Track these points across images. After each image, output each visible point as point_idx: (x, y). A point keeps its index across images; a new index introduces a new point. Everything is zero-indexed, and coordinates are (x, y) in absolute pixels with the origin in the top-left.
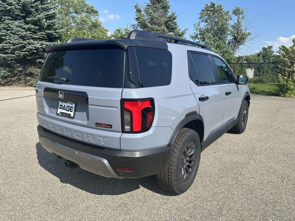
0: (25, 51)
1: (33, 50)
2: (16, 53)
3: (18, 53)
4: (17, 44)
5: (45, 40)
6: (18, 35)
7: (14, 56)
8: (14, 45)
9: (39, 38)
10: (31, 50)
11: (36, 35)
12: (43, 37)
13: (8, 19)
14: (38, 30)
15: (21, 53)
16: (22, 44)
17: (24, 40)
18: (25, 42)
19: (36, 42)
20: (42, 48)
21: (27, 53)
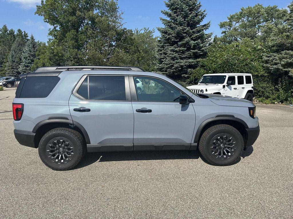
0: (174, 69)
1: (179, 67)
2: (168, 71)
3: (169, 71)
4: (169, 64)
5: (192, 58)
6: (170, 57)
7: (167, 73)
8: (167, 64)
9: (186, 57)
10: (177, 67)
11: (185, 55)
12: (190, 56)
13: (168, 46)
14: (186, 50)
15: (171, 71)
16: (172, 63)
17: (174, 60)
18: (173, 62)
19: (182, 61)
20: (185, 65)
21: (175, 70)
